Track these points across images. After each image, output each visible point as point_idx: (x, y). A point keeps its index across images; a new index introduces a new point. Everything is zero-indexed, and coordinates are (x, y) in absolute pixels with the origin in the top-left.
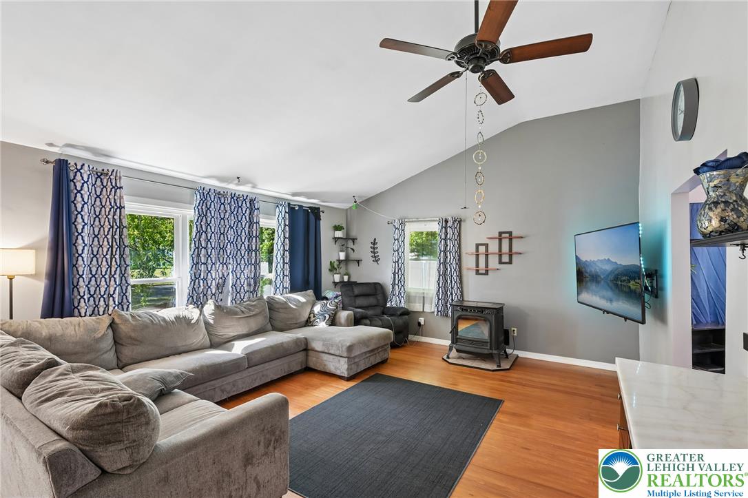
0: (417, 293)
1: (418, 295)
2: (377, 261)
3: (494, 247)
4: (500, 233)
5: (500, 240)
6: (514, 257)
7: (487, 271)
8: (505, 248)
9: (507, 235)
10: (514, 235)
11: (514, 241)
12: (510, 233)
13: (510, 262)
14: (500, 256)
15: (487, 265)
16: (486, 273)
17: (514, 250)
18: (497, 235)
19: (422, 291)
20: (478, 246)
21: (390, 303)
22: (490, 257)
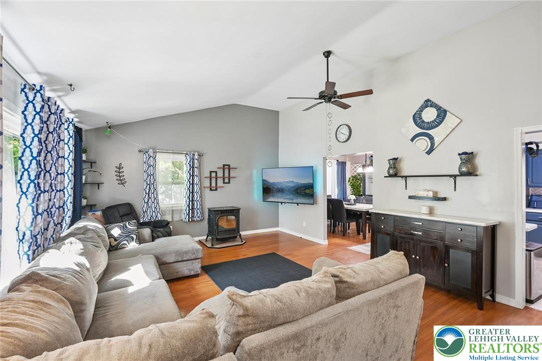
0: (167, 207)
1: (168, 209)
2: (123, 184)
3: (220, 174)
4: (224, 165)
5: (224, 169)
6: (231, 180)
7: (216, 188)
8: (227, 175)
9: (228, 167)
10: (231, 167)
11: (231, 170)
12: (229, 165)
13: (229, 183)
14: (224, 179)
15: (216, 185)
16: (216, 190)
17: (231, 175)
18: (222, 166)
19: (171, 206)
20: (211, 172)
21: (142, 219)
22: (218, 179)
